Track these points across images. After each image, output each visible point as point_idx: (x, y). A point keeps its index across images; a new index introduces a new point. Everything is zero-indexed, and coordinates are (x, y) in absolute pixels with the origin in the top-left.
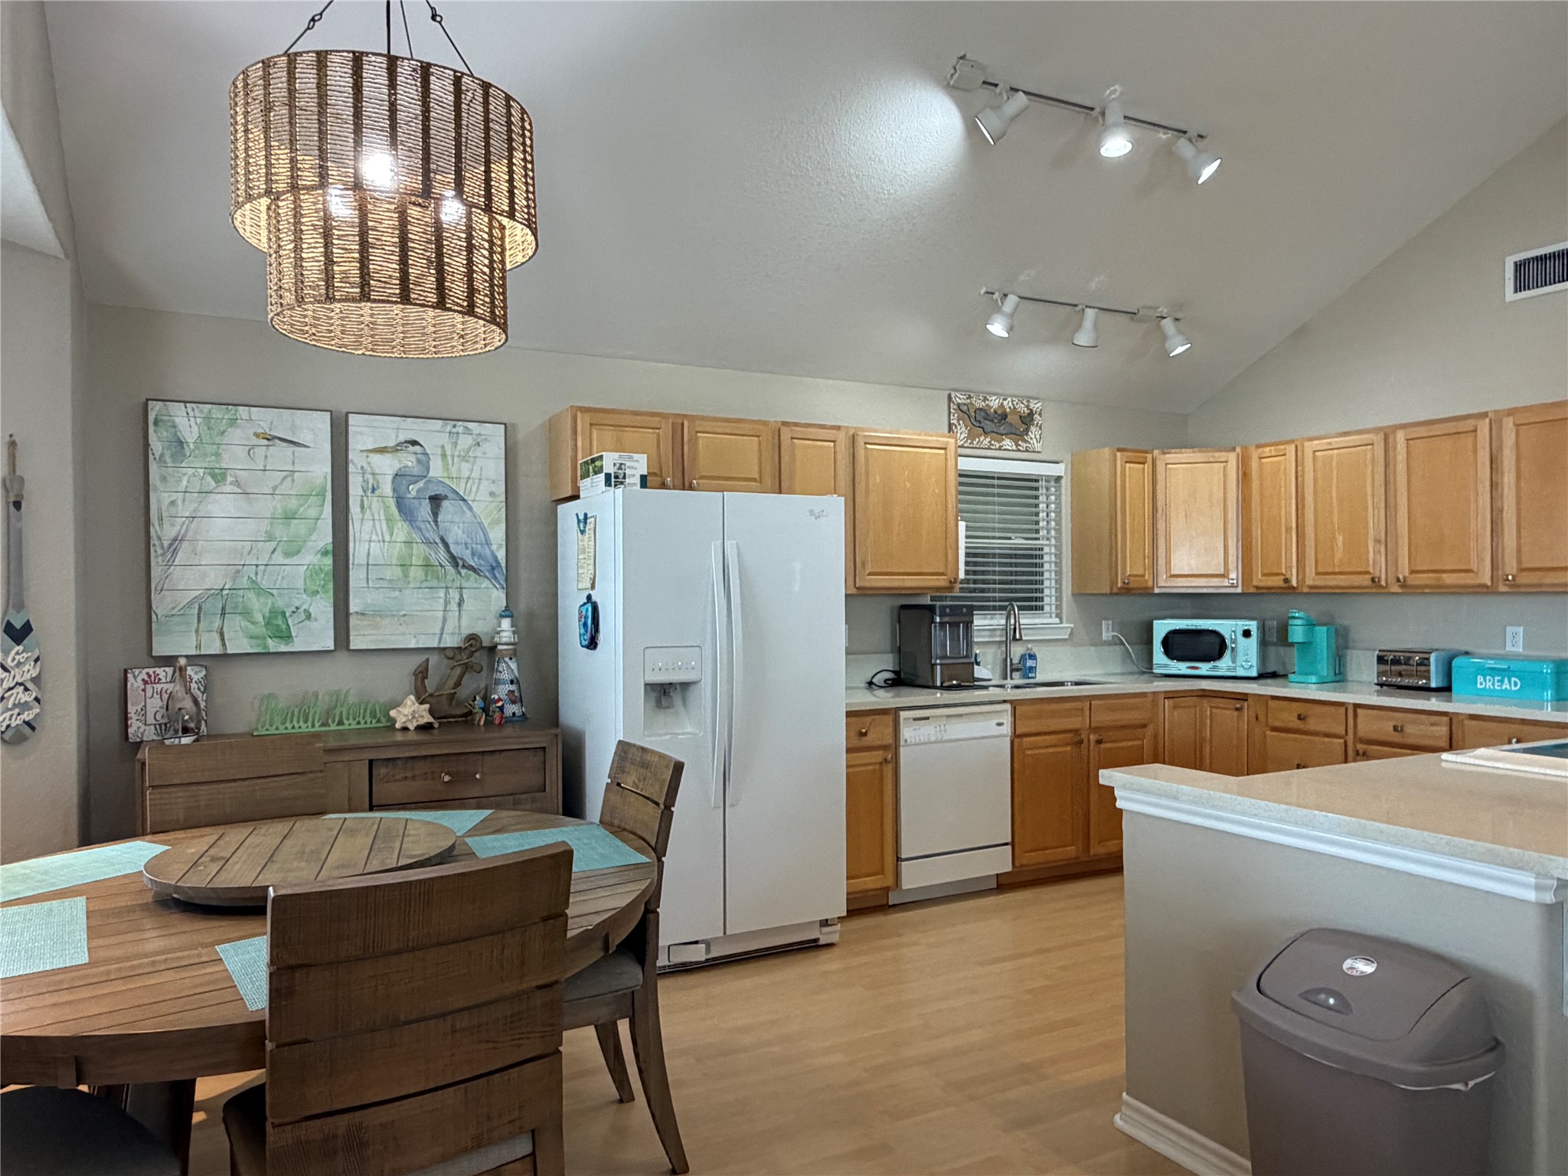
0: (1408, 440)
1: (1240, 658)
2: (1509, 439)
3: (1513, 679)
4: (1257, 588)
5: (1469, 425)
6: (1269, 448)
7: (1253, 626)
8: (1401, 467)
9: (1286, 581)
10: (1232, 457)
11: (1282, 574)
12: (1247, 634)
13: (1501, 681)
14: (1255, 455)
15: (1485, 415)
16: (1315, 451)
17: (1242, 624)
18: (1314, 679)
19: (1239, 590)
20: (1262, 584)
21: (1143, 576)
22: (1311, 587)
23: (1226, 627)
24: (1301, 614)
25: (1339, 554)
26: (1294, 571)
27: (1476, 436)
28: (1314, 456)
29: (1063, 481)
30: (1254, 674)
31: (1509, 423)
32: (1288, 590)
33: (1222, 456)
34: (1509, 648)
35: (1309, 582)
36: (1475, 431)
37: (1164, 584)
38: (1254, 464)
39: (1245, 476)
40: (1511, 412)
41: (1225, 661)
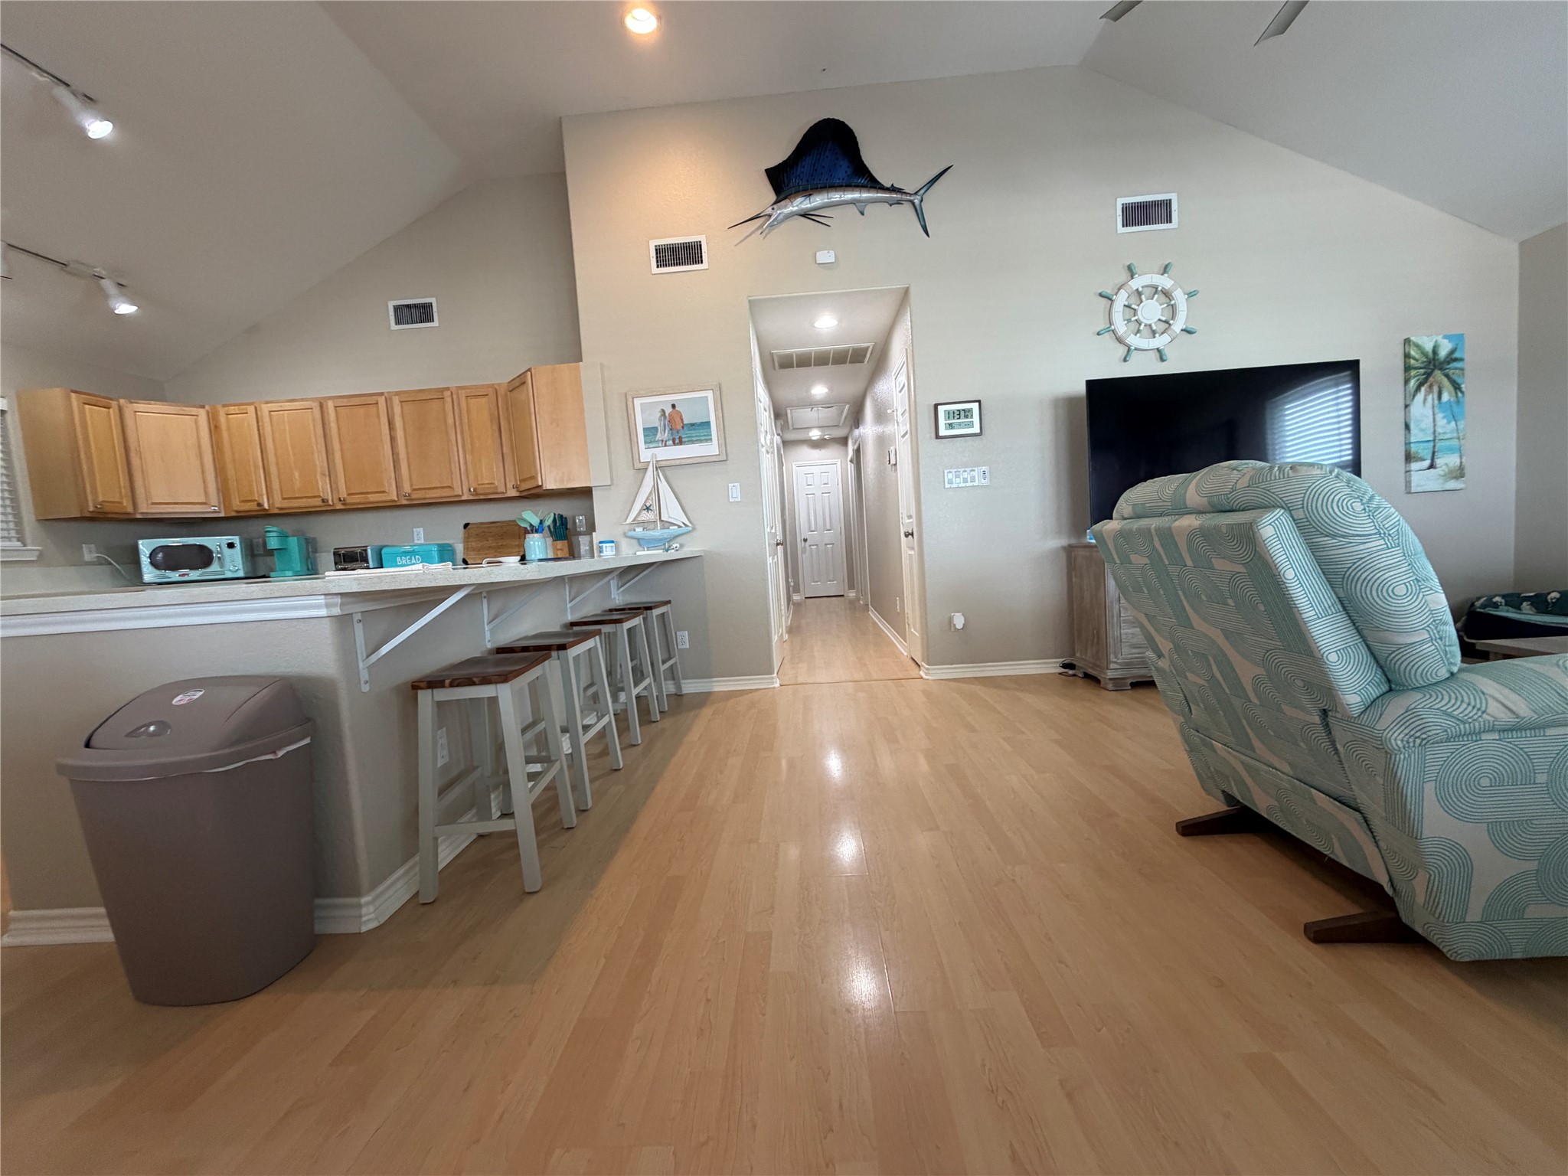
0: (336, 407)
1: (229, 566)
2: (397, 410)
3: (417, 557)
4: (238, 512)
5: (372, 400)
6: (233, 408)
7: (236, 540)
8: (333, 425)
9: (259, 505)
10: (202, 413)
11: (256, 500)
12: (230, 545)
13: (410, 559)
14: (222, 412)
15: (382, 394)
16: (271, 411)
17: (226, 539)
18: (290, 573)
19: (222, 515)
20: (241, 509)
21: (121, 503)
22: (280, 509)
23: (211, 542)
24: (275, 529)
25: (297, 485)
26: (265, 497)
27: (378, 408)
28: (270, 415)
29: (8, 417)
30: (241, 574)
31: (396, 400)
32: (262, 512)
33: (194, 411)
34: (416, 542)
35: (278, 505)
36: (377, 404)
37: (145, 509)
38: (222, 419)
39: (215, 428)
40: (397, 393)
41: (215, 567)
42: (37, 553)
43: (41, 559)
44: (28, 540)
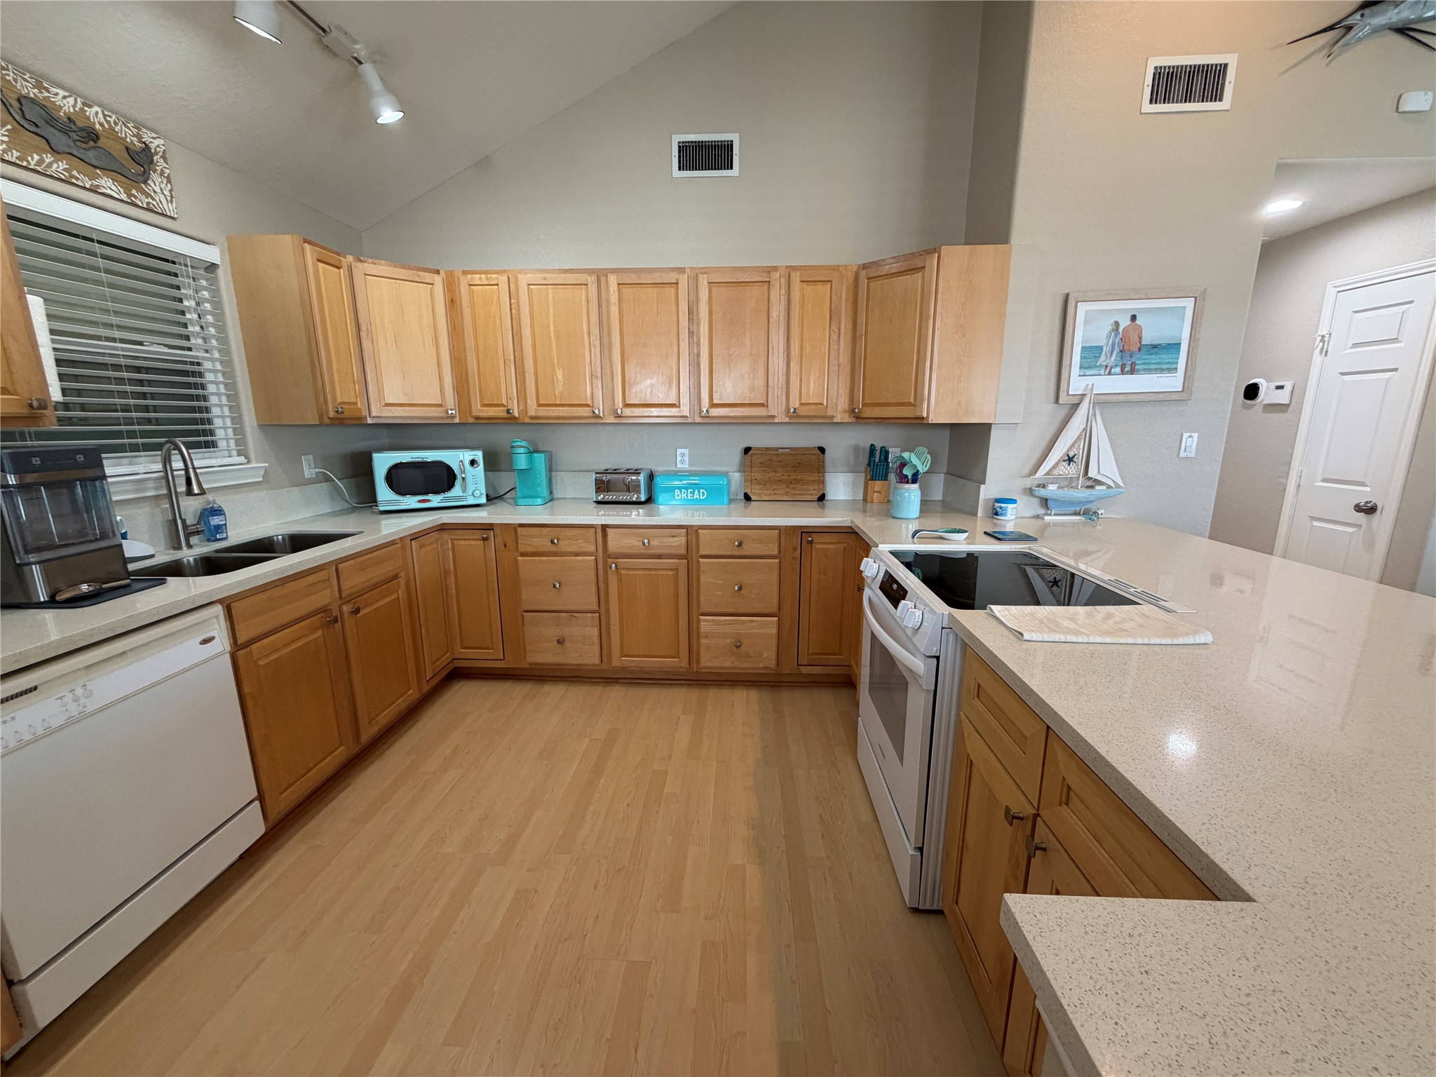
0: (619, 284)
1: (470, 489)
2: (704, 294)
3: (701, 490)
4: (477, 418)
5: (672, 277)
6: (478, 276)
7: (479, 455)
8: (614, 309)
9: (508, 412)
10: (438, 280)
11: (504, 406)
12: (473, 462)
13: (693, 493)
14: (464, 281)
15: (681, 270)
16: (529, 285)
17: (467, 456)
18: (539, 501)
19: (457, 420)
20: (482, 415)
21: (355, 404)
22: (532, 418)
23: (453, 458)
24: (523, 443)
25: (559, 388)
26: (515, 402)
27: (677, 289)
28: (528, 288)
29: (220, 272)
30: (484, 500)
31: (703, 281)
32: (509, 420)
33: (428, 277)
34: (679, 465)
35: (532, 413)
36: (677, 283)
37: (378, 412)
38: (464, 290)
39: (453, 303)
40: (705, 271)
41: (456, 491)
42: (262, 472)
43: (267, 481)
44: (252, 456)
